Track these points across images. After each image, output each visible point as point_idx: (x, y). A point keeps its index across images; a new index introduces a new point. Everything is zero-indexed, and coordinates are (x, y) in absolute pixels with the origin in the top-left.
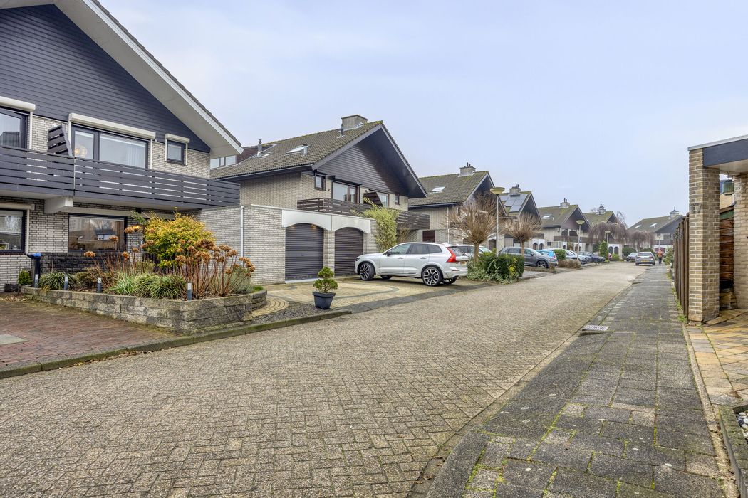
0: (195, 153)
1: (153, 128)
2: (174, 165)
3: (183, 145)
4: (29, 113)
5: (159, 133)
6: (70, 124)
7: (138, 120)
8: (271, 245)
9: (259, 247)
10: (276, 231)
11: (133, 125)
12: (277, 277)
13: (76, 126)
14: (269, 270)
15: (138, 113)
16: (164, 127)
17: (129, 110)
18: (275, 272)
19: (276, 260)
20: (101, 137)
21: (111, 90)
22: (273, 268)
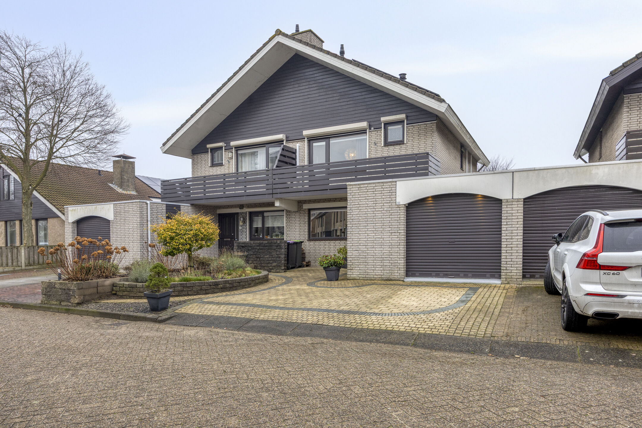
0: (415, 127)
1: (367, 118)
2: (392, 148)
3: (401, 122)
4: (283, 141)
5: (371, 120)
6: (306, 139)
7: (357, 115)
8: (379, 229)
9: (360, 232)
10: (386, 211)
11: (352, 122)
12: (388, 272)
13: (312, 139)
14: (375, 261)
15: (356, 108)
16: (380, 112)
17: (348, 110)
18: (386, 264)
19: (386, 249)
20: (331, 142)
21: (334, 98)
22: (382, 259)
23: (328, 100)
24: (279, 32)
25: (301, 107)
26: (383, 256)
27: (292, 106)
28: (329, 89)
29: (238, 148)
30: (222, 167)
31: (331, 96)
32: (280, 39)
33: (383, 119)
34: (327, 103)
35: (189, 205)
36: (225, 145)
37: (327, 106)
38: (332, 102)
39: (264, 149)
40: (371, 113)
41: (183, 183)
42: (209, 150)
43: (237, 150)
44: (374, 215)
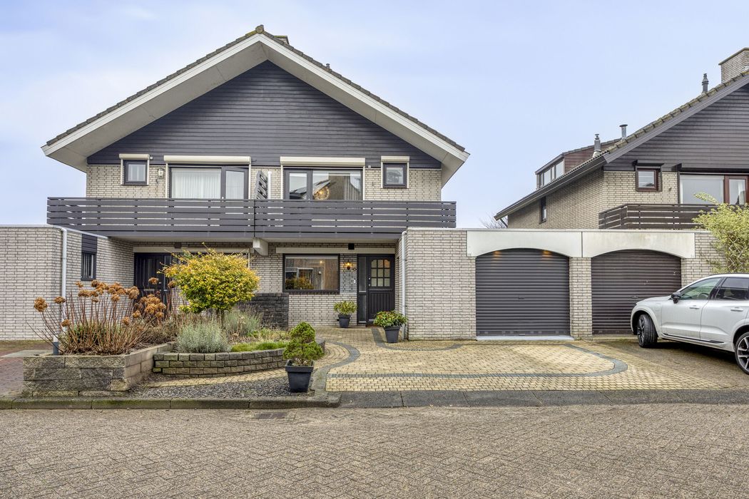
0: (419, 172)
1: (362, 153)
2: (392, 191)
3: (403, 164)
4: (248, 165)
5: (368, 157)
6: (282, 167)
7: (349, 149)
8: (448, 283)
9: (424, 286)
10: (456, 262)
11: (343, 155)
12: (458, 330)
13: (289, 168)
14: (443, 319)
15: (350, 141)
16: (379, 149)
17: (339, 141)
18: (456, 322)
19: (456, 305)
20: (314, 175)
21: (321, 124)
22: (451, 316)
23: (312, 124)
24: (260, 30)
25: (275, 127)
26: (452, 313)
27: (261, 123)
28: (314, 112)
29: (173, 165)
30: (144, 189)
31: (316, 120)
32: (261, 38)
33: (384, 158)
34: (311, 128)
35: (107, 238)
36: (151, 158)
37: (311, 132)
38: (318, 128)
39: (220, 171)
40: (367, 149)
41: (74, 203)
42: (122, 161)
43: (170, 168)
44: (441, 266)
